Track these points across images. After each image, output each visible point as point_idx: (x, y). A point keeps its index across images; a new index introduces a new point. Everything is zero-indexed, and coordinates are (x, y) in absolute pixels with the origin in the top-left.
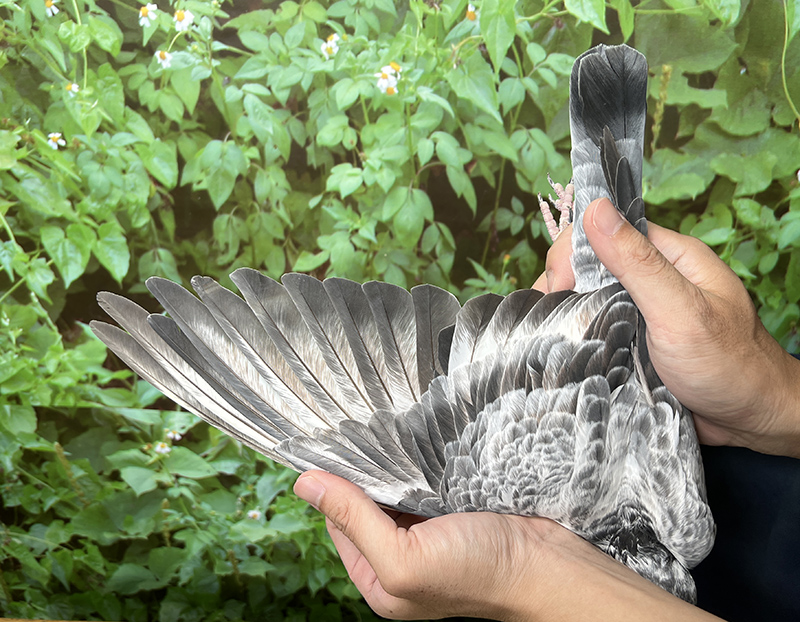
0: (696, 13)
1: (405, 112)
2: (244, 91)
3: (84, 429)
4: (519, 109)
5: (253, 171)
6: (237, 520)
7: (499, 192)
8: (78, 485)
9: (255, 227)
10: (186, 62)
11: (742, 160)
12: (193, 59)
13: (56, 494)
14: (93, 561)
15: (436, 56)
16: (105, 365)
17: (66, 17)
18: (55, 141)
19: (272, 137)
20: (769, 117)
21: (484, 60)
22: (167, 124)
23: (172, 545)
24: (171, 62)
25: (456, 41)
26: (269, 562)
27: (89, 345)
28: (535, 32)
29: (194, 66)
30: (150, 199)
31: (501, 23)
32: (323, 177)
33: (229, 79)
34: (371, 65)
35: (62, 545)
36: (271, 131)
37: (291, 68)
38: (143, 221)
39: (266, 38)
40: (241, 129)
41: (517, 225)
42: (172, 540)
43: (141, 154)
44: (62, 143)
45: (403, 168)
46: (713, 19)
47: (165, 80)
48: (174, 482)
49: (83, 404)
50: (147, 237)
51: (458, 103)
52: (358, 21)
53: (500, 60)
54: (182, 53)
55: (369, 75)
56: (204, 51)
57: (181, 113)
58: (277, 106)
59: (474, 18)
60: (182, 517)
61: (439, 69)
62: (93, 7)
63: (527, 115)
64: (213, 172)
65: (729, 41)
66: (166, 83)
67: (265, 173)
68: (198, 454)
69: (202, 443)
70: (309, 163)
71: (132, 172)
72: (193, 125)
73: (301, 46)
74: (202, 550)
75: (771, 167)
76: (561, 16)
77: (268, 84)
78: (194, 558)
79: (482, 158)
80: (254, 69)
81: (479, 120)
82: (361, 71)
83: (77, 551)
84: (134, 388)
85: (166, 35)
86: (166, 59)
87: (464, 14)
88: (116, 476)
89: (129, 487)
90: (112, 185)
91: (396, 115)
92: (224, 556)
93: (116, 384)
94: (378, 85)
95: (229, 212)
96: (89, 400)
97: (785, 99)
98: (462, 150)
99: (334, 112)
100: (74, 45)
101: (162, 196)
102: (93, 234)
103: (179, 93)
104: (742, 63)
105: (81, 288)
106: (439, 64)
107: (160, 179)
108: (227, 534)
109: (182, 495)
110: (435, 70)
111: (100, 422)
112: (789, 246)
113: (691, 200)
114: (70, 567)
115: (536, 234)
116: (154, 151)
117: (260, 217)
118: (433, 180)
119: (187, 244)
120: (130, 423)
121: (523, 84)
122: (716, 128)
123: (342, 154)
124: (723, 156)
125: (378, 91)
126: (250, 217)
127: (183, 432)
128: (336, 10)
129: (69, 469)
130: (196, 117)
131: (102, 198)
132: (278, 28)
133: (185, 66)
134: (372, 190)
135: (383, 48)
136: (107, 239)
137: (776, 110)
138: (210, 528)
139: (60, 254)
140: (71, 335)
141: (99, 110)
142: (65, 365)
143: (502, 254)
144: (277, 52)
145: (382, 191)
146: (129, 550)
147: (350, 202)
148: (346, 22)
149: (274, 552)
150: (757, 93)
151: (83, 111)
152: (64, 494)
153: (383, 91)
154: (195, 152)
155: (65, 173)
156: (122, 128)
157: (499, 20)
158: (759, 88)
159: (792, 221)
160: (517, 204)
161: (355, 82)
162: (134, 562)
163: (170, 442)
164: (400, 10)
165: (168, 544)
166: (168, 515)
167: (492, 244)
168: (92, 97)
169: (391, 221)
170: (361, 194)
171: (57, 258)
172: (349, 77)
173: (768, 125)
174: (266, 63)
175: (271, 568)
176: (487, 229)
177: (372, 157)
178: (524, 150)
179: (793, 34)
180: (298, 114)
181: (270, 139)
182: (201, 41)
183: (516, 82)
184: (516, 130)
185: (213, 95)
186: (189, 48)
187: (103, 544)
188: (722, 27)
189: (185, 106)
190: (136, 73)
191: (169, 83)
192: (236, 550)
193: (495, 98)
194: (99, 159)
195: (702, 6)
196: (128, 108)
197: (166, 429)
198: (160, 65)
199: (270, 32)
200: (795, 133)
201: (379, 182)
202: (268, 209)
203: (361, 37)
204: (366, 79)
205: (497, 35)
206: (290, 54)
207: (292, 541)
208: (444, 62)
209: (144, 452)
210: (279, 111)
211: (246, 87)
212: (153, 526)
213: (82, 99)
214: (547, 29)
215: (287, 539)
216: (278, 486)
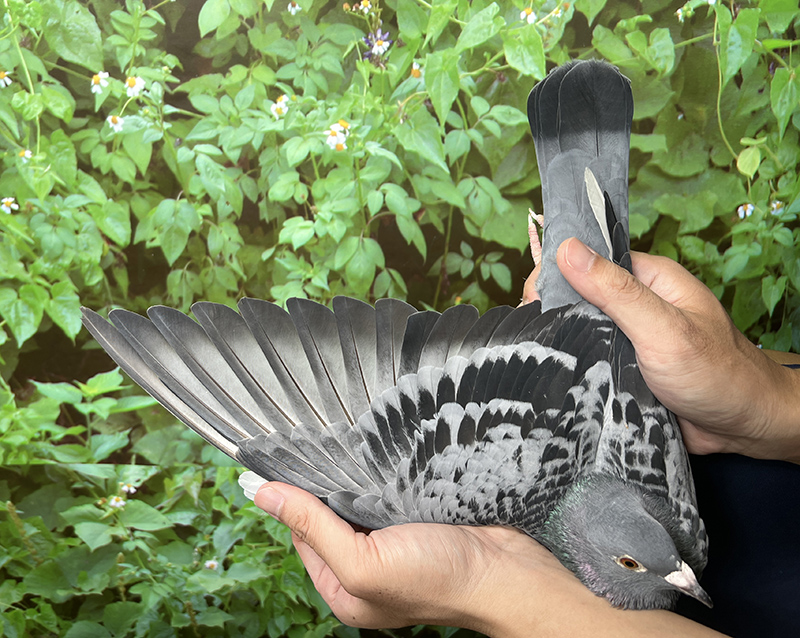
0: (632, 64)
1: (354, 166)
2: (196, 151)
3: (38, 486)
4: (465, 158)
5: (206, 227)
6: (194, 571)
7: (448, 238)
8: (31, 543)
9: (208, 280)
10: (137, 126)
11: (684, 199)
12: (144, 123)
13: (8, 553)
14: (45, 619)
15: (383, 113)
16: (58, 422)
17: (20, 87)
18: (8, 206)
19: (224, 194)
20: (707, 159)
21: (429, 114)
22: (120, 185)
23: (127, 600)
24: (123, 126)
25: (402, 97)
26: (227, 612)
27: (42, 403)
28: (478, 86)
29: (145, 129)
30: (102, 257)
31: (444, 79)
32: (275, 231)
33: (181, 140)
34: (321, 124)
35: (14, 605)
36: (223, 189)
37: (242, 127)
38: (96, 279)
39: (216, 100)
40: (194, 187)
41: (467, 268)
42: (127, 594)
43: (94, 215)
44: (16, 207)
45: (353, 219)
46: (649, 69)
47: (117, 143)
48: (129, 536)
49: (36, 461)
50: (100, 294)
51: (406, 156)
52: (307, 83)
53: (445, 113)
54: (134, 117)
55: (318, 133)
56: (155, 115)
57: (134, 174)
58: (229, 164)
59: (419, 76)
60: (138, 570)
61: (386, 125)
62: (46, 77)
63: (474, 164)
64: (166, 230)
65: (666, 90)
66: (118, 146)
67: (218, 229)
68: (153, 506)
69: (157, 495)
70: (261, 218)
71: (85, 232)
72: (146, 185)
73: (251, 108)
74: (158, 603)
75: (712, 205)
76: (503, 71)
77: (219, 145)
78: (151, 610)
79: (430, 206)
80: (205, 131)
81: (428, 171)
82: (311, 130)
83: (28, 610)
84: (87, 443)
85: (118, 100)
86: (117, 124)
87: (409, 72)
88: (70, 532)
89: (83, 543)
90: (65, 246)
91: (346, 170)
92: (181, 608)
93: (69, 440)
94: (328, 142)
95: (182, 268)
96: (43, 457)
97: (722, 141)
98: (411, 200)
99: (285, 169)
100: (27, 113)
101: (115, 254)
102: (47, 294)
103: (132, 156)
104: (679, 109)
105: (35, 347)
106: (386, 120)
107: (114, 238)
108: (183, 585)
109: (137, 548)
110: (382, 125)
111: (53, 479)
112: (734, 279)
113: (637, 239)
114: (22, 626)
115: (486, 276)
116: (107, 212)
117: (213, 271)
118: (384, 229)
119: (140, 300)
120: (83, 478)
121: (468, 136)
122: (657, 171)
123: (294, 208)
124: (665, 196)
125: (328, 147)
126: (203, 272)
127: (138, 485)
128: (285, 73)
129: (21, 527)
130: (148, 178)
131: (55, 258)
132: (228, 91)
133: (138, 129)
134: (324, 241)
135: (331, 107)
136: (61, 298)
137: (714, 152)
138: (166, 580)
139: (12, 315)
140: (24, 394)
141: (51, 173)
142: (17, 424)
143: (454, 296)
144: (228, 114)
145: (334, 241)
146: (83, 606)
147: (303, 253)
148: (295, 83)
149: (232, 601)
150: (695, 137)
151: (36, 176)
152: (16, 553)
153: (333, 148)
154: (148, 211)
155: (18, 235)
156: (75, 190)
157: (443, 77)
158: (697, 132)
159: (735, 255)
160: (466, 248)
161: (305, 140)
162: (89, 618)
163: (125, 496)
164: (347, 70)
165: (124, 599)
166: (125, 568)
167: (443, 287)
168: (45, 162)
169: (343, 269)
170: (313, 245)
171: (10, 319)
172: (299, 135)
173: (706, 166)
174: (217, 124)
175: (229, 618)
176: (437, 273)
177: (323, 210)
178: (471, 198)
179: (726, 81)
180: (249, 172)
181: (222, 196)
182: (153, 105)
183: (462, 133)
184: (462, 179)
185: (165, 157)
186: (141, 113)
187: (57, 602)
188: (659, 76)
189: (137, 167)
190: (88, 138)
191: (121, 146)
192: (193, 601)
193: (441, 148)
194: (52, 221)
195: (638, 58)
196: (80, 172)
197: (121, 483)
198: (112, 129)
199: (220, 95)
200: (733, 173)
201: (330, 233)
202: (221, 263)
203: (309, 97)
204: (315, 136)
205: (442, 91)
206: (240, 115)
207: (251, 590)
208: (391, 117)
209: (98, 507)
210: (230, 170)
211: (198, 147)
212: (108, 581)
213: (35, 165)
214: (491, 82)
215: (246, 588)
216: (236, 535)
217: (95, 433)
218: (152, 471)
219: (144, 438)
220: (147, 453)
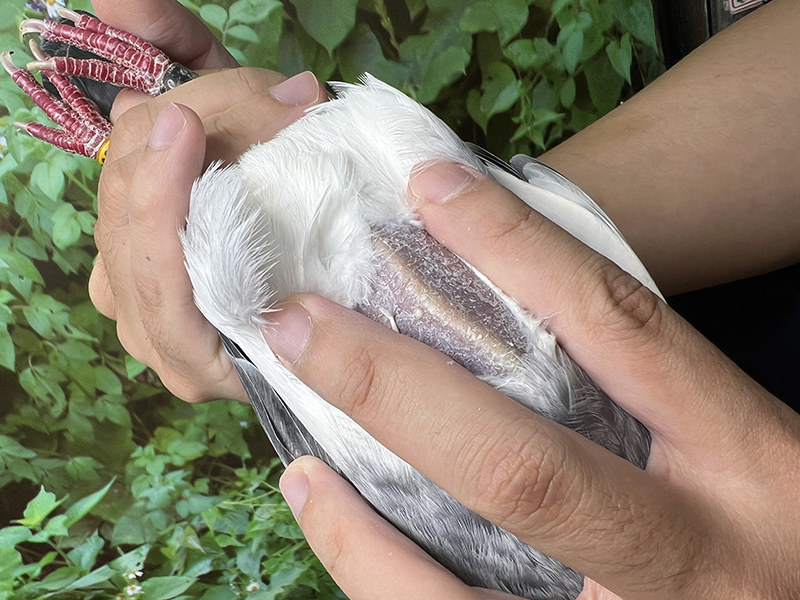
5: (18, 314)
9: (63, 363)
11: (487, 4)
19: (10, 270)
36: (5, 265)
67: (32, 309)
68: (168, 575)
69: (165, 565)
70: (67, 272)
84: (67, 562)
93: (47, 570)
95: (27, 366)
113: (463, 76)
117: (59, 351)
119: (11, 419)
120: (88, 590)
126: (51, 357)
127: (141, 567)
159: (568, 37)
163: (136, 582)
180: (18, 231)
181: (9, 273)
197: (124, 575)
202: (62, 340)
207: (300, 586)
215: (295, 586)
216: (257, 555)
217: (67, 550)
218: (145, 550)
219: (116, 530)
220: (128, 539)
